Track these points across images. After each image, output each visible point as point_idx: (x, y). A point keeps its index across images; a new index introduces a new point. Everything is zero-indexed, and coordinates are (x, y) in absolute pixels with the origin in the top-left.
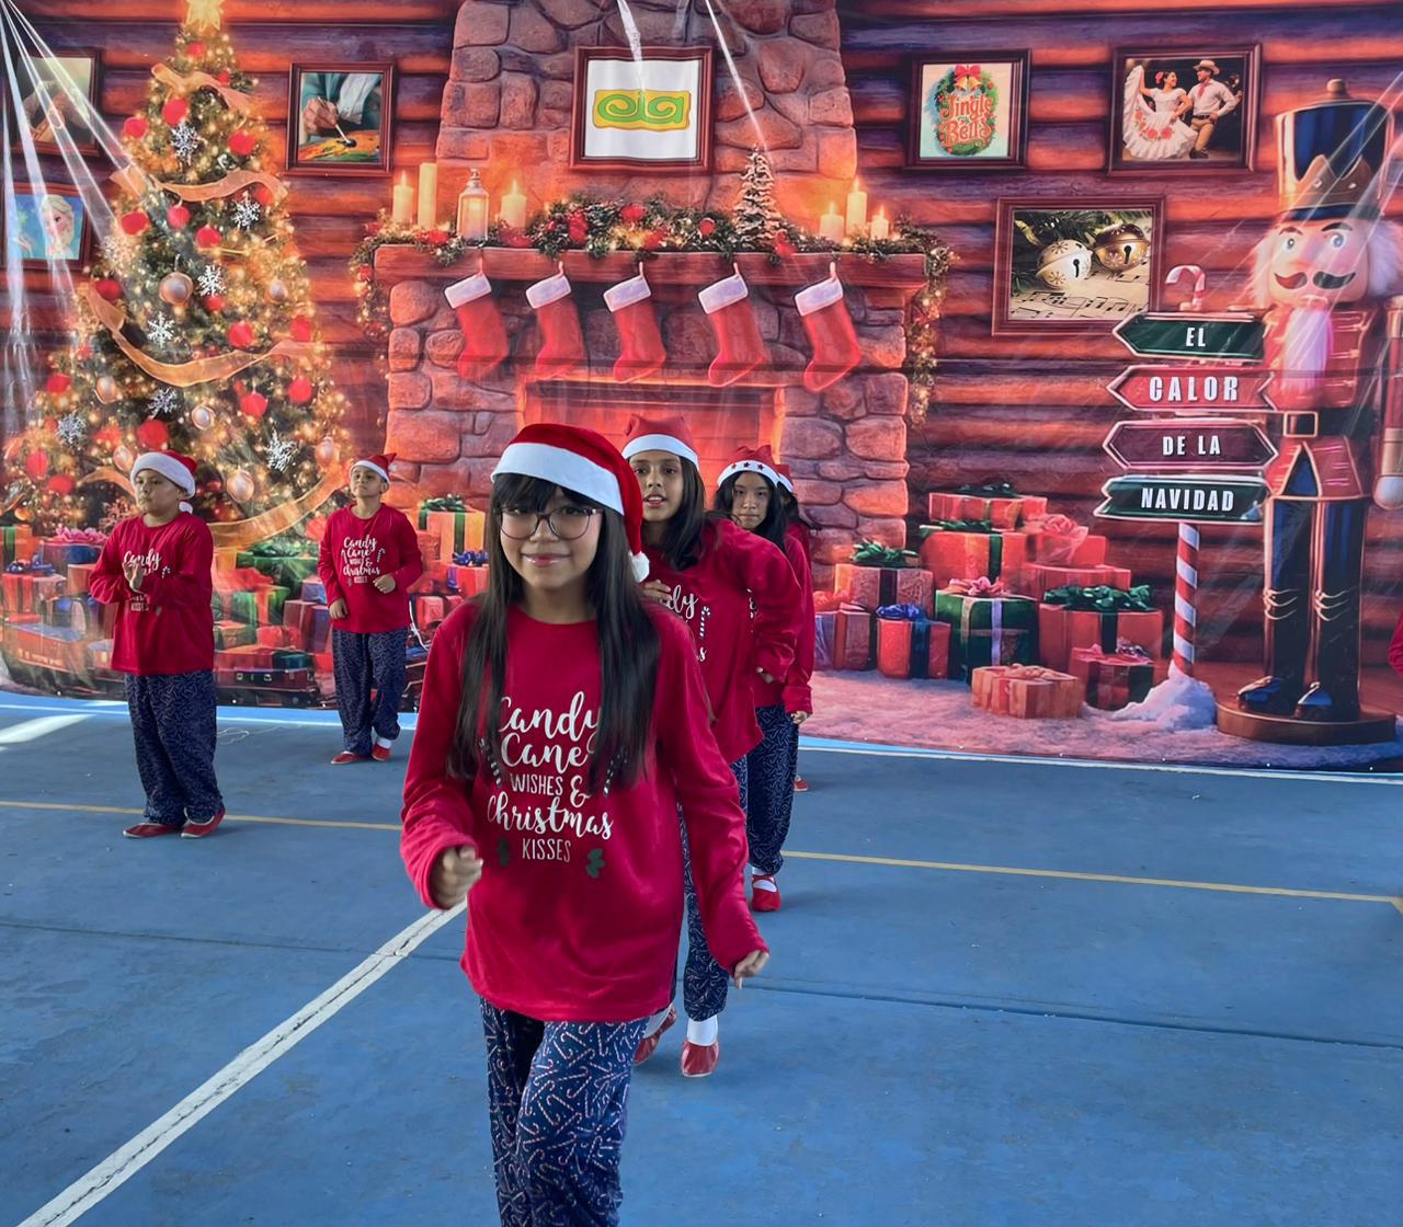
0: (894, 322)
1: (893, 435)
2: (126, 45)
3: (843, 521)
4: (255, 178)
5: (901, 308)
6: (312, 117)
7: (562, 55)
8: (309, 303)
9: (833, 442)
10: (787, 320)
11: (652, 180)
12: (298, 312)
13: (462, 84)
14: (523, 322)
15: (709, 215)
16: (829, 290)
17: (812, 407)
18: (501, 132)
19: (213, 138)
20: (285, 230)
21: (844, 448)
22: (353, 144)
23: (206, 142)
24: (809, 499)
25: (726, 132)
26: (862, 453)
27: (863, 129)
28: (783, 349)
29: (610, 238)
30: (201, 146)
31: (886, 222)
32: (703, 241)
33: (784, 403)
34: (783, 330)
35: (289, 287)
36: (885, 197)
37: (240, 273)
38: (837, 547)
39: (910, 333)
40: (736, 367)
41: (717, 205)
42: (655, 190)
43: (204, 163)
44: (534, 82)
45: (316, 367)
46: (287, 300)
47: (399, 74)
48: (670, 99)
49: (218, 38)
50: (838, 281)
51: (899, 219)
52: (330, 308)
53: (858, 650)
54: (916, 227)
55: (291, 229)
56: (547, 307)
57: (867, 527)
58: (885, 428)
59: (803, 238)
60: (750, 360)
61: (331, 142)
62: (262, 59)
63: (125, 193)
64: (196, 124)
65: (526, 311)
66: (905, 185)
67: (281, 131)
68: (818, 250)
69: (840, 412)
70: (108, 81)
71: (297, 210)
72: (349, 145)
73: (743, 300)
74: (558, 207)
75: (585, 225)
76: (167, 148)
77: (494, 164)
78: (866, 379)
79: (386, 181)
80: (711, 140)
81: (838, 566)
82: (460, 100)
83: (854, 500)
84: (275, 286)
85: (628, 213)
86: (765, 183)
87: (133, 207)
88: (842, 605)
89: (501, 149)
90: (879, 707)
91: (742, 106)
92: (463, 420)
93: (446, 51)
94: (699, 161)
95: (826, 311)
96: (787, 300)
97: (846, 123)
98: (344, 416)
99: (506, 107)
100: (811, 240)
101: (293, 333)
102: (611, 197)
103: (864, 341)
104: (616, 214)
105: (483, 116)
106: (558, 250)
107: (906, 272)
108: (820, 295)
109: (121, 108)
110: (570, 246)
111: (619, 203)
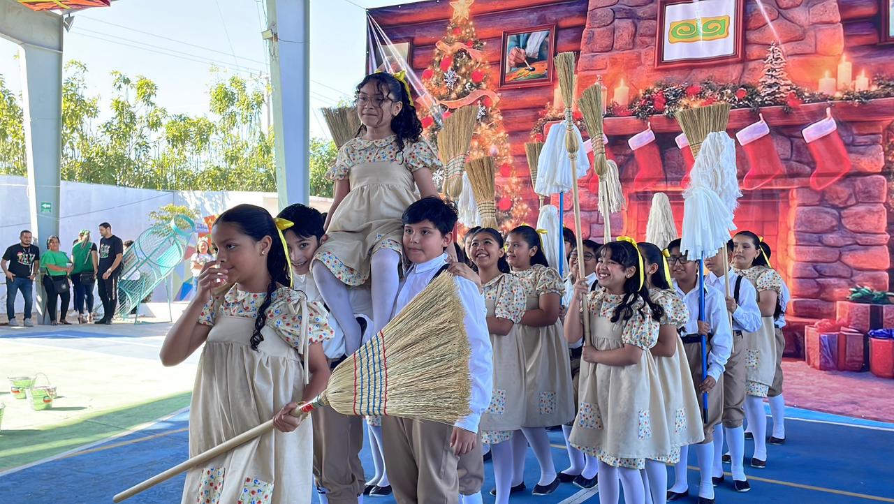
0: (875, 143)
1: (877, 216)
2: (424, 34)
3: (840, 273)
4: (484, 93)
5: (880, 133)
6: (513, 58)
7: (651, 5)
8: (510, 157)
9: (832, 222)
10: (796, 146)
11: (706, 70)
12: (504, 161)
13: (593, 30)
14: (626, 158)
15: (742, 87)
16: (828, 125)
17: (817, 199)
18: (614, 53)
19: (464, 75)
20: (498, 119)
21: (840, 226)
22: (534, 69)
23: (460, 78)
24: (815, 258)
25: (752, 36)
26: (854, 228)
27: (848, 23)
28: (794, 164)
29: (679, 106)
30: (458, 80)
31: (867, 80)
32: (739, 102)
33: (796, 198)
34: (795, 152)
35: (499, 149)
36: (865, 64)
37: (476, 143)
38: (837, 290)
39: (887, 149)
40: (762, 177)
41: (747, 79)
42: (707, 75)
43: (459, 88)
44: (633, 22)
45: (513, 191)
46: (498, 156)
47: (558, 29)
48: (718, 22)
49: (467, 24)
50: (832, 120)
51: (876, 76)
52: (521, 158)
53: (855, 358)
54: (889, 80)
55: (501, 118)
56: (640, 149)
57: (858, 277)
58: (870, 212)
59: (806, 94)
60: (772, 173)
61: (522, 70)
62: (489, 31)
63: (423, 108)
64: (456, 69)
65: (628, 152)
66: (880, 55)
67: (497, 68)
68: (818, 101)
69: (837, 202)
70: (415, 53)
71: (505, 108)
72: (531, 71)
73: (767, 135)
74: (648, 91)
75: (664, 100)
76: (442, 83)
77: (610, 71)
78: (855, 180)
79: (551, 87)
80: (744, 41)
81: (838, 302)
82: (591, 38)
83: (849, 259)
84: (493, 149)
85: (690, 90)
86: (780, 64)
87: (426, 114)
88: (842, 328)
89: (614, 62)
90: (872, 396)
91: (764, 19)
92: (591, 216)
93: (584, 13)
94: (736, 55)
95: (825, 139)
96: (797, 134)
97: (835, 21)
98: (527, 216)
99: (617, 38)
100: (813, 95)
101: (501, 173)
102: (680, 82)
103: (853, 156)
104: (683, 92)
105: (604, 45)
106: (648, 116)
107: (881, 110)
108: (820, 129)
109: (421, 66)
110: (655, 112)
111: (685, 85)
